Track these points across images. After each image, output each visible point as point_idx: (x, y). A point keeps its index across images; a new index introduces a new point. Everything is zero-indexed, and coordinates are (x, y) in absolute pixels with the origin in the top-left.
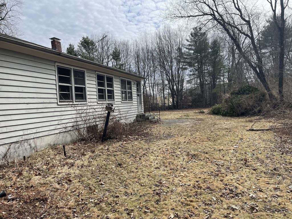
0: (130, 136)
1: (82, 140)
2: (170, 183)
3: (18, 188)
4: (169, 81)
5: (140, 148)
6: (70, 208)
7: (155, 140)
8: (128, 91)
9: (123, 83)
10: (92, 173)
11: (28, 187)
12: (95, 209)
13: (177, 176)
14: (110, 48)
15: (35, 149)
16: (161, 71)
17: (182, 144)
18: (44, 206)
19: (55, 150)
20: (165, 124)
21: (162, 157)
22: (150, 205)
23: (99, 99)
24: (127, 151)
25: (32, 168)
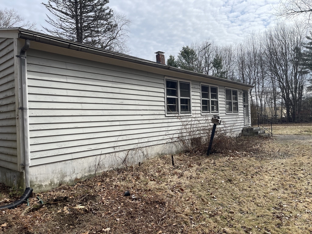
0: (237, 152)
1: (186, 151)
2: (293, 208)
3: (138, 190)
4: (283, 88)
5: (251, 165)
6: (187, 215)
7: (268, 158)
8: (233, 102)
9: (228, 94)
10: (202, 185)
11: (146, 190)
12: (211, 220)
13: (301, 201)
14: (211, 56)
15: (146, 156)
16: (271, 78)
17: (305, 165)
18: (163, 209)
19: (163, 159)
20: (279, 140)
21: (280, 178)
22: (270, 227)
23: (203, 110)
24: (235, 167)
25: (146, 174)
